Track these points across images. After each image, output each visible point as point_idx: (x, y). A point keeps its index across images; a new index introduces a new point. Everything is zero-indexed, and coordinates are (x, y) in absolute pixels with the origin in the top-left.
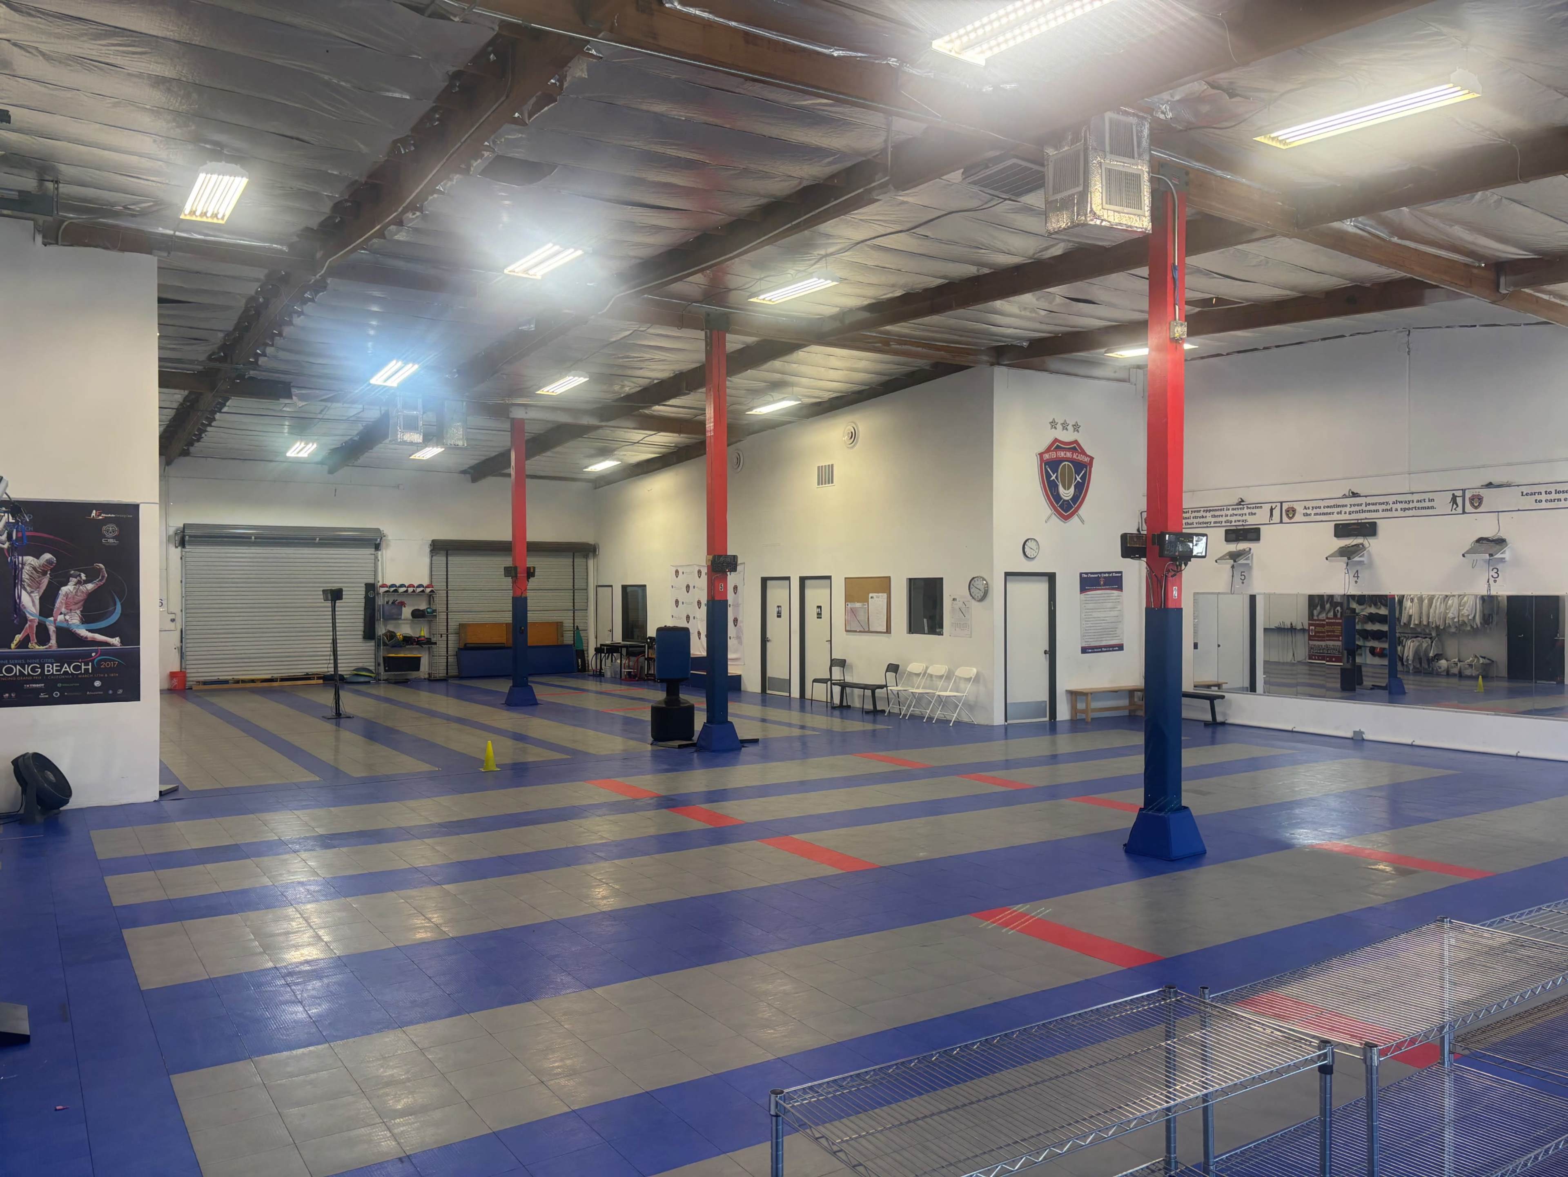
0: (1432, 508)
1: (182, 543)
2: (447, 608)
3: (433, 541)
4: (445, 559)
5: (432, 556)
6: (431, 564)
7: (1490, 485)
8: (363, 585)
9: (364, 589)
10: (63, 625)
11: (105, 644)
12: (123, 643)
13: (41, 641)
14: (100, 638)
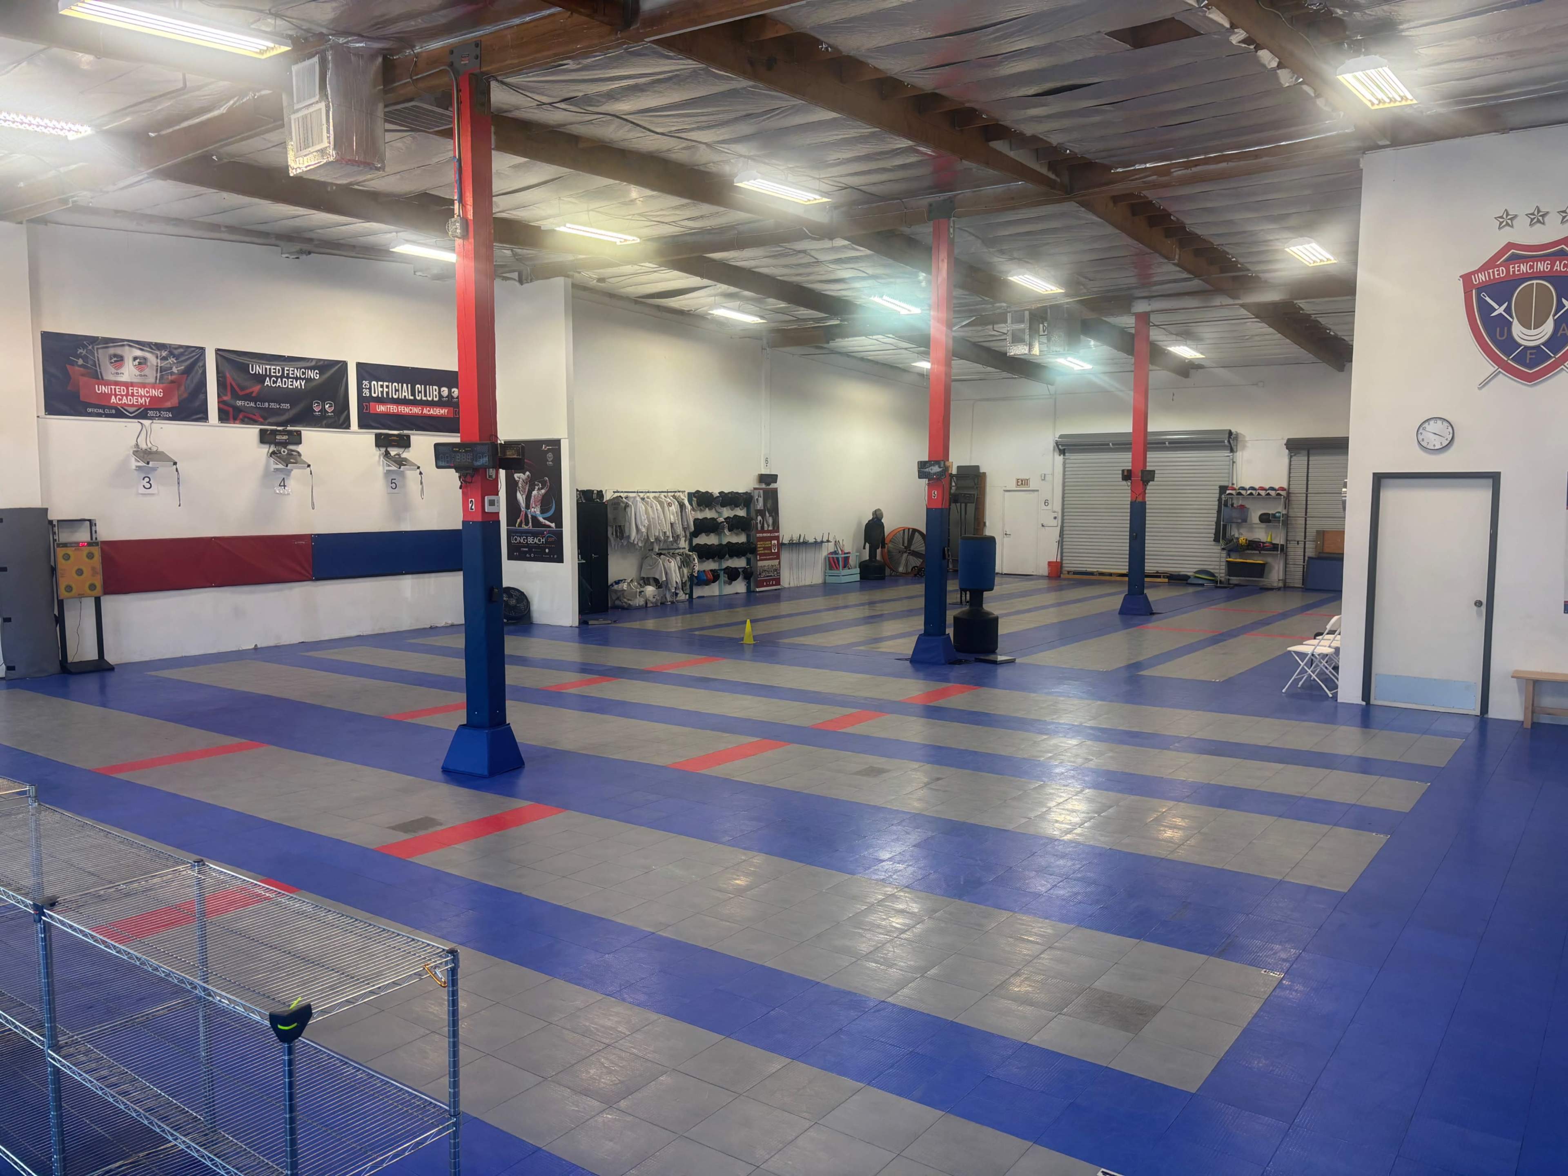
1: (1062, 452)
2: (1306, 512)
3: (1289, 440)
4: (1306, 458)
5: (1291, 457)
6: (1290, 465)
8: (1217, 488)
9: (1218, 491)
10: (534, 514)
11: (549, 527)
12: (556, 527)
13: (527, 524)
14: (547, 523)
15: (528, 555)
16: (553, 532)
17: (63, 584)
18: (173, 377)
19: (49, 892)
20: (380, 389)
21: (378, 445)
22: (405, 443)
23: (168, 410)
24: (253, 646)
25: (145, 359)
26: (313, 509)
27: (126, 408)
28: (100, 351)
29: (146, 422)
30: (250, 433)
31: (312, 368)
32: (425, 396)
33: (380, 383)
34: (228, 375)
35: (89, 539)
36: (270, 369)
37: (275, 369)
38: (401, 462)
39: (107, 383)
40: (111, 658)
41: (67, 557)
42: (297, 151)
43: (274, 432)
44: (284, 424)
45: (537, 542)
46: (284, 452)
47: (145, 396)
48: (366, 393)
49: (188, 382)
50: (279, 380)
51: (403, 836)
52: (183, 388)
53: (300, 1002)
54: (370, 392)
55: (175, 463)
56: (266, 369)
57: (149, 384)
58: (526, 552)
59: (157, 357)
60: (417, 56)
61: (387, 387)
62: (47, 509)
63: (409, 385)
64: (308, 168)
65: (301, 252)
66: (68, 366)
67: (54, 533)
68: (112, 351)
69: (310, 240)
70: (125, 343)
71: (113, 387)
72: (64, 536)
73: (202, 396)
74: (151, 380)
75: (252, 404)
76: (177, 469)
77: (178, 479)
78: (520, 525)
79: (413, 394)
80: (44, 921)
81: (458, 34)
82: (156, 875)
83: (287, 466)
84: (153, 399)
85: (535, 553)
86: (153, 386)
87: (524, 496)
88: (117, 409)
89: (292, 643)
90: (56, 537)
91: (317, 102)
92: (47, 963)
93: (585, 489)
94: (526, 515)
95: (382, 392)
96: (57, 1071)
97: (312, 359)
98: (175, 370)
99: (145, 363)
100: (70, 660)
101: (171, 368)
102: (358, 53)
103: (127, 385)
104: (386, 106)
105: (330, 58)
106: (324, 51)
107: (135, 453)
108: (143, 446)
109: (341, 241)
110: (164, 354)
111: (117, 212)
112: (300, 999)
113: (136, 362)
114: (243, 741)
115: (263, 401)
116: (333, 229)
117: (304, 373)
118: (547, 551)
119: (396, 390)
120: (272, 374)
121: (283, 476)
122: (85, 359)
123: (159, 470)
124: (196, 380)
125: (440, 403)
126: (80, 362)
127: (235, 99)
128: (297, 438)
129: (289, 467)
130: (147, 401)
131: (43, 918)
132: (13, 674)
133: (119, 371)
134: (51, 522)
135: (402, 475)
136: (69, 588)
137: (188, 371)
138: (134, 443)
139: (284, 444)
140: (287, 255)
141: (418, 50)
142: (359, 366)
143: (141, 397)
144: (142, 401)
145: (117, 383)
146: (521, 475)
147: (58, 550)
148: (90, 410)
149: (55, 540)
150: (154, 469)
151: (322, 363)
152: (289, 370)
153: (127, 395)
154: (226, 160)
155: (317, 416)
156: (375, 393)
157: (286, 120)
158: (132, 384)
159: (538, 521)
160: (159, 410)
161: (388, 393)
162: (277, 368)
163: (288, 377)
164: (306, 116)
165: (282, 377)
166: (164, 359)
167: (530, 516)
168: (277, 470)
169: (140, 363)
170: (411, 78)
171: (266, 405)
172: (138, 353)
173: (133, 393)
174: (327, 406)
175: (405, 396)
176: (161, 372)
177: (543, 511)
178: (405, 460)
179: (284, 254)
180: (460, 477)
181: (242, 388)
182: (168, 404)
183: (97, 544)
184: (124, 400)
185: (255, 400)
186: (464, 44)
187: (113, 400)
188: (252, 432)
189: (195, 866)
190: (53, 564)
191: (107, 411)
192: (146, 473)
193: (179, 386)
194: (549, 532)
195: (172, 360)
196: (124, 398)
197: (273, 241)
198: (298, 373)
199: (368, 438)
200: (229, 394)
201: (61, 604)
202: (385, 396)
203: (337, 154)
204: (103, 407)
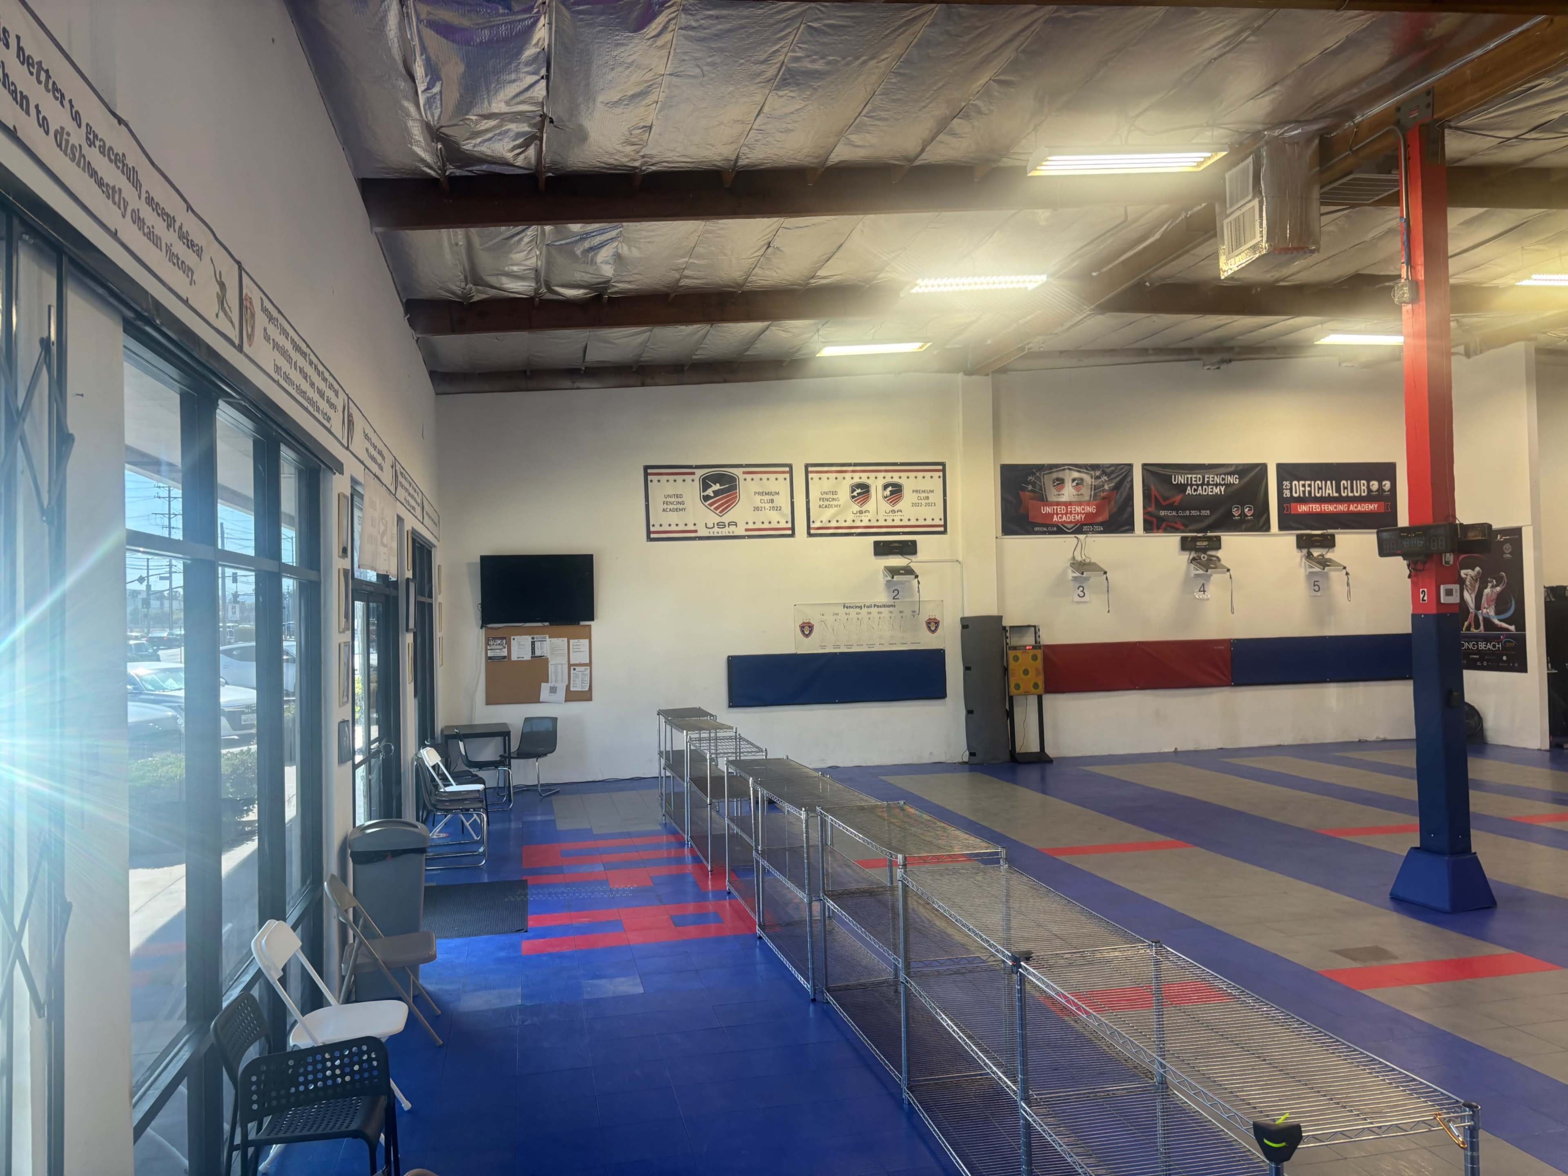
10: (1486, 616)
11: (1508, 630)
12: (1517, 629)
13: (1477, 626)
14: (1504, 625)
15: (1479, 664)
16: (1512, 636)
17: (1013, 682)
18: (1105, 493)
19: (1023, 947)
20: (1302, 489)
21: (1300, 546)
22: (1329, 542)
23: (1101, 524)
24: (1173, 750)
25: (1082, 480)
26: (1233, 613)
27: (1066, 525)
28: (1045, 476)
29: (1081, 537)
30: (1171, 541)
31: (1231, 474)
32: (1352, 491)
33: (1302, 482)
34: (1152, 487)
35: (1033, 643)
36: (1191, 478)
37: (1196, 478)
38: (1324, 563)
39: (1051, 504)
40: (1050, 751)
41: (1016, 659)
42: (1229, 253)
43: (1195, 539)
44: (1204, 530)
45: (1491, 647)
46: (1204, 557)
47: (1081, 513)
48: (1287, 494)
49: (1118, 496)
50: (1200, 488)
51: (1349, 964)
52: (1113, 503)
53: (1287, 1119)
54: (1291, 492)
55: (1105, 573)
56: (1188, 478)
57: (1085, 501)
58: (1476, 660)
59: (1092, 477)
60: (1357, 126)
61: (1310, 486)
62: (1002, 617)
63: (1334, 482)
64: (1240, 267)
65: (1223, 361)
66: (1021, 493)
67: (1007, 638)
68: (1055, 475)
69: (1231, 349)
70: (1066, 467)
71: (1055, 507)
72: (1014, 641)
73: (1129, 509)
74: (1087, 498)
75: (1174, 513)
76: (1107, 579)
77: (1108, 587)
78: (1468, 628)
79: (1338, 490)
80: (1020, 973)
81: (1407, 88)
82: (1116, 949)
83: (1207, 571)
84: (1088, 515)
85: (1488, 661)
86: (1088, 504)
87: (1473, 596)
88: (1058, 527)
89: (1210, 748)
90: (1008, 641)
91: (1250, 201)
92: (1022, 1014)
93: (1555, 584)
94: (1476, 617)
95: (1304, 492)
96: (1028, 1125)
97: (1231, 465)
98: (1106, 487)
99: (1082, 484)
100: (1018, 750)
101: (1103, 486)
102: (1293, 141)
103: (1067, 504)
104: (1322, 187)
105: (1264, 154)
106: (1259, 149)
107: (1072, 565)
108: (1079, 558)
109: (1262, 345)
110: (1098, 473)
111: (1061, 352)
112: (1287, 1115)
113: (1075, 484)
114: (1169, 839)
115: (1184, 510)
116: (1254, 333)
117: (1223, 479)
118: (1505, 658)
119: (1320, 488)
120: (1193, 483)
121: (1203, 582)
122: (1034, 484)
123: (1092, 579)
124: (1124, 496)
125: (1370, 498)
126: (1030, 487)
127: (1169, 222)
128: (1216, 544)
129: (1209, 573)
130: (1083, 517)
131: (1020, 970)
132: (975, 760)
133: (1060, 493)
134: (1004, 628)
135: (1326, 576)
136: (1017, 687)
137: (1117, 488)
138: (1071, 556)
139: (1204, 550)
140: (1208, 367)
141: (1358, 119)
142: (1280, 467)
143: (1078, 514)
144: (1078, 518)
145: (1058, 504)
146: (1470, 571)
147: (1010, 652)
148: (1036, 529)
149: (1007, 644)
150: (1087, 579)
151: (1240, 468)
152: (1210, 477)
153: (1066, 514)
154: (1157, 284)
155: (1236, 521)
156: (1296, 493)
157: (1218, 225)
158: (1070, 503)
159: (1493, 623)
160: (1092, 524)
161: (1310, 492)
162: (1198, 476)
163: (1208, 484)
164: (1239, 217)
165: (1202, 485)
166: (1098, 478)
167: (1481, 618)
168: (1197, 576)
169: (1077, 484)
170: (1351, 149)
171: (1187, 513)
172: (1076, 475)
173: (1071, 511)
174: (1246, 510)
175: (1329, 494)
176: (1095, 490)
177: (1498, 613)
178: (1330, 560)
179: (1207, 365)
180: (1409, 566)
181: (1165, 499)
182: (1100, 519)
183: (1040, 647)
184: (1064, 518)
185: (1177, 509)
186: (1413, 97)
187: (1055, 519)
188: (1174, 540)
189: (1152, 946)
190: (1005, 664)
191: (1050, 529)
192: (1080, 583)
193: (1109, 502)
194: (1508, 636)
195: (1105, 478)
196: (1064, 516)
197: (1197, 356)
198: (1218, 480)
199: (1289, 539)
200: (1153, 505)
201: (1011, 699)
202: (1307, 495)
203: (1270, 245)
204: (1047, 526)
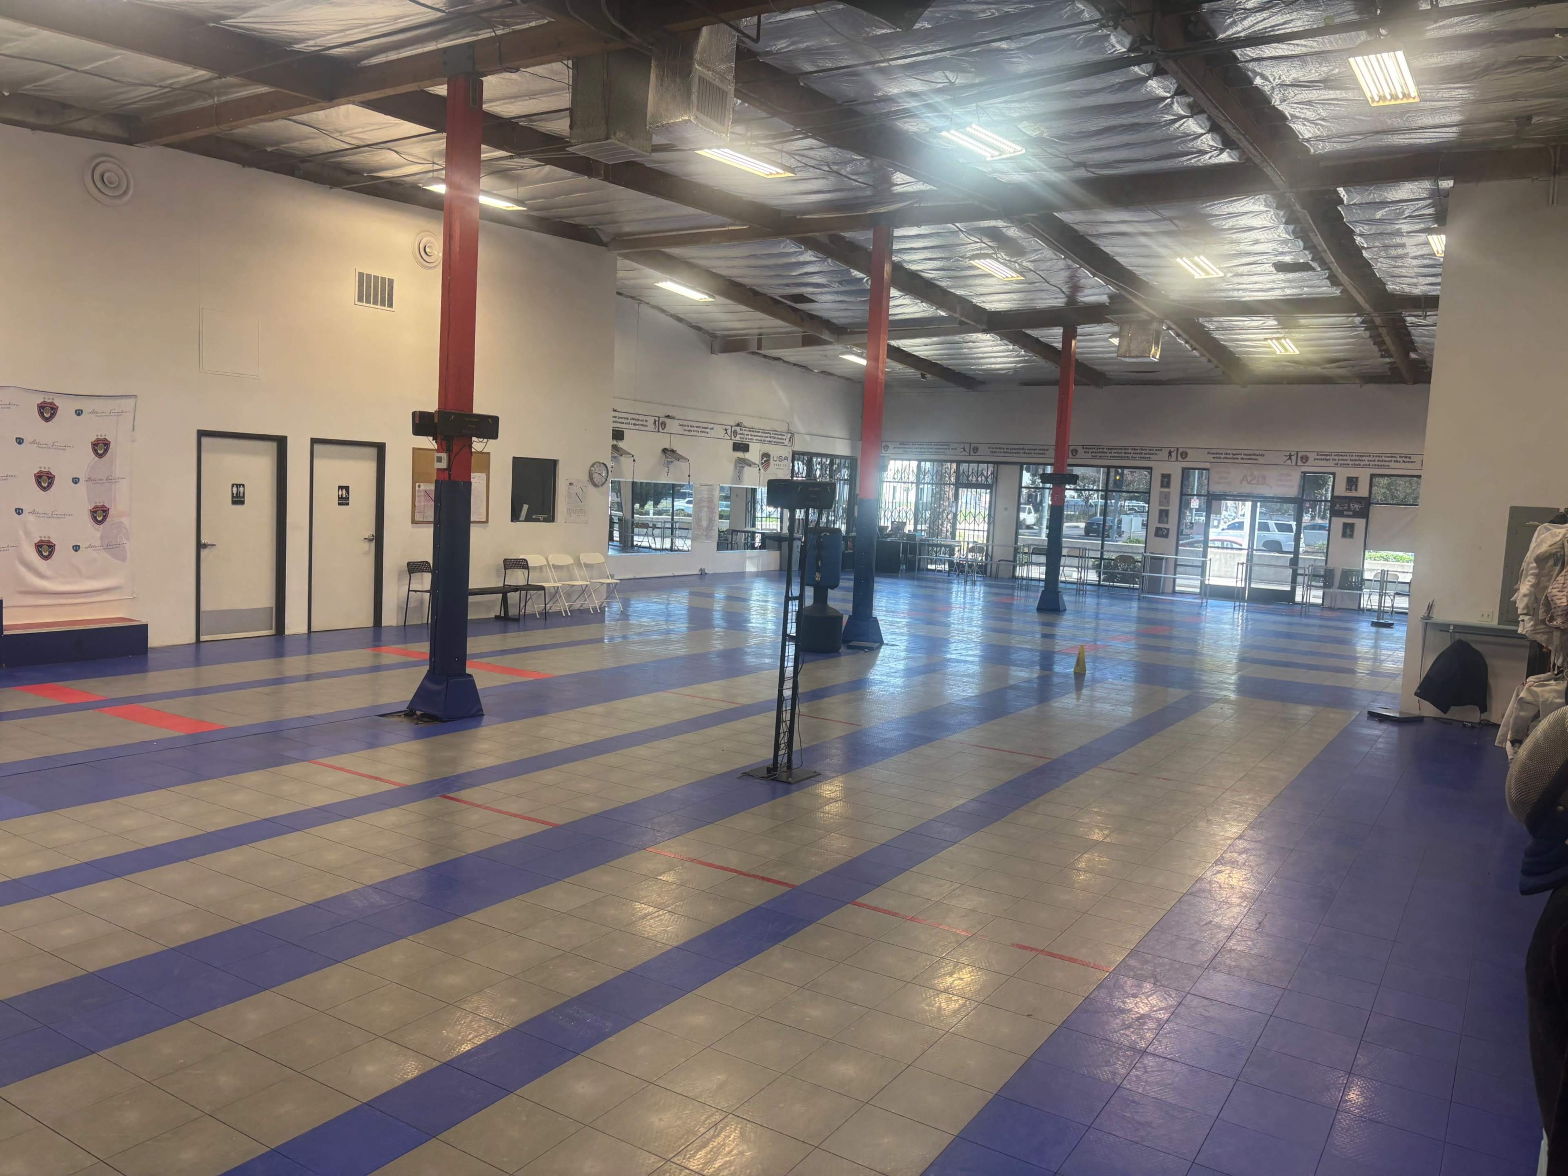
0: (646, 426)
7: (668, 417)
